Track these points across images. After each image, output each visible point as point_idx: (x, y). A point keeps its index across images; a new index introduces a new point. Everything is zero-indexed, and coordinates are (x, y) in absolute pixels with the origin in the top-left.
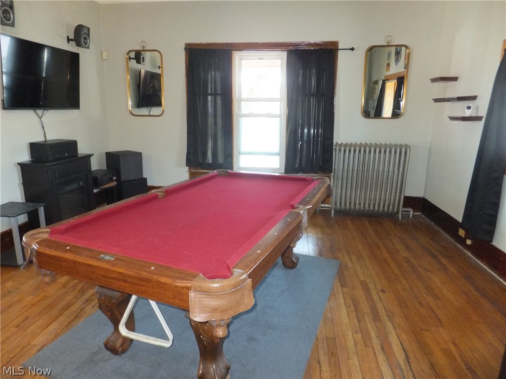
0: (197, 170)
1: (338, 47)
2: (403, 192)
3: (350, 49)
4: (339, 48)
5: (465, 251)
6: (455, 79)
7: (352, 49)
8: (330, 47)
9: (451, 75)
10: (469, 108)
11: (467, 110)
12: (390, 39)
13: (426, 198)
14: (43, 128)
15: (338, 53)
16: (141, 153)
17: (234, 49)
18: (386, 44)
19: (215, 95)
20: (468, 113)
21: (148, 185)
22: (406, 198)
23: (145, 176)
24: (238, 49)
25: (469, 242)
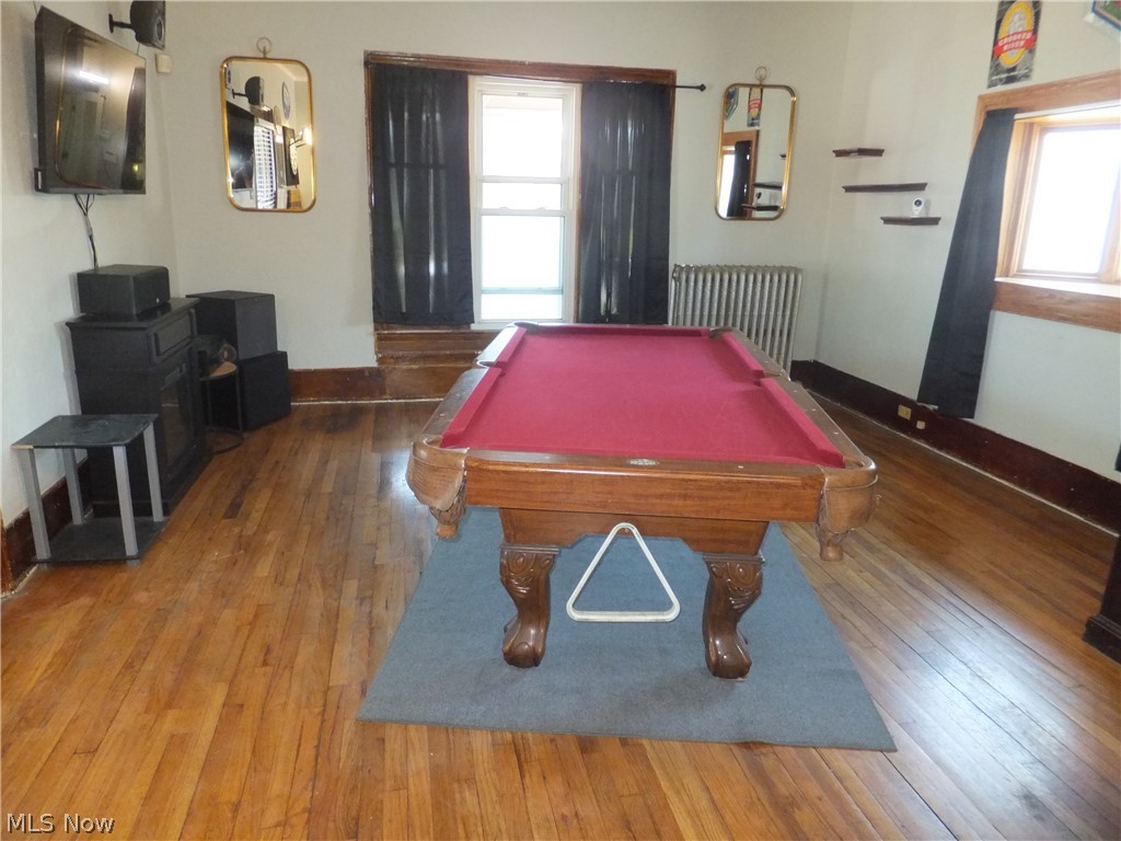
0: (392, 329)
1: (675, 82)
2: (790, 352)
3: (697, 88)
4: (678, 84)
5: (915, 441)
6: (878, 153)
7: (702, 88)
8: (660, 81)
9: (867, 145)
10: (918, 203)
11: (915, 207)
12: (763, 72)
13: (821, 361)
14: (91, 237)
15: (674, 92)
16: (270, 298)
17: (474, 70)
18: (758, 83)
19: (437, 167)
20: (917, 212)
21: (290, 367)
22: (795, 363)
23: (280, 348)
24: (482, 71)
25: (921, 425)
